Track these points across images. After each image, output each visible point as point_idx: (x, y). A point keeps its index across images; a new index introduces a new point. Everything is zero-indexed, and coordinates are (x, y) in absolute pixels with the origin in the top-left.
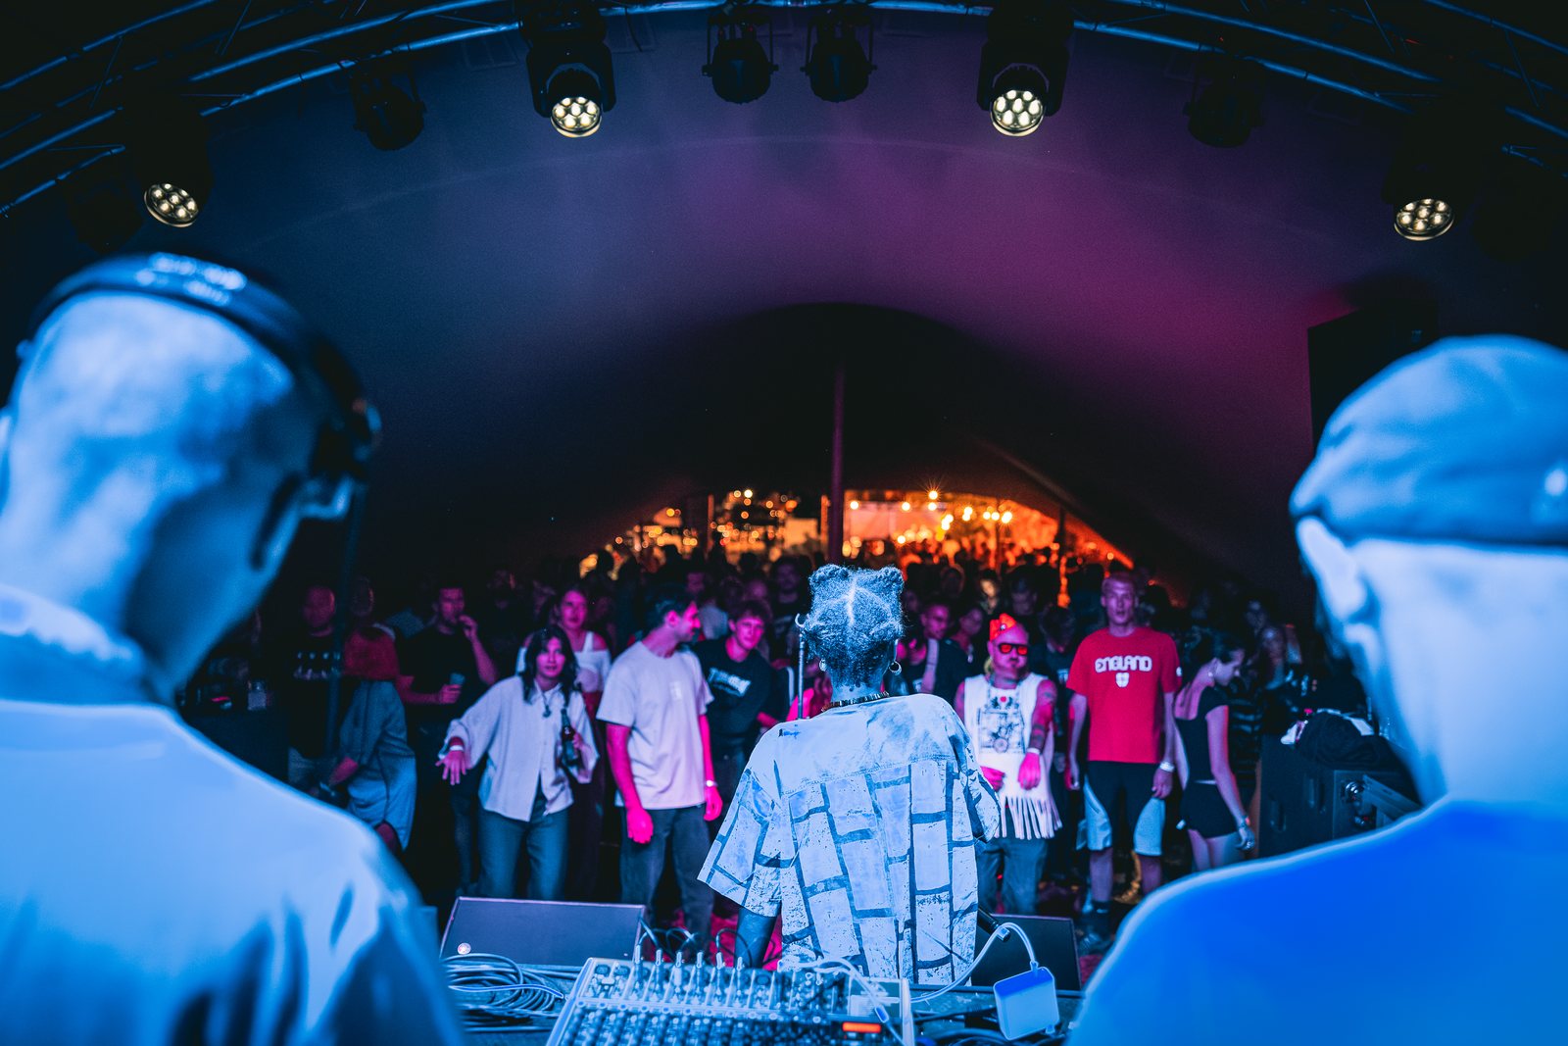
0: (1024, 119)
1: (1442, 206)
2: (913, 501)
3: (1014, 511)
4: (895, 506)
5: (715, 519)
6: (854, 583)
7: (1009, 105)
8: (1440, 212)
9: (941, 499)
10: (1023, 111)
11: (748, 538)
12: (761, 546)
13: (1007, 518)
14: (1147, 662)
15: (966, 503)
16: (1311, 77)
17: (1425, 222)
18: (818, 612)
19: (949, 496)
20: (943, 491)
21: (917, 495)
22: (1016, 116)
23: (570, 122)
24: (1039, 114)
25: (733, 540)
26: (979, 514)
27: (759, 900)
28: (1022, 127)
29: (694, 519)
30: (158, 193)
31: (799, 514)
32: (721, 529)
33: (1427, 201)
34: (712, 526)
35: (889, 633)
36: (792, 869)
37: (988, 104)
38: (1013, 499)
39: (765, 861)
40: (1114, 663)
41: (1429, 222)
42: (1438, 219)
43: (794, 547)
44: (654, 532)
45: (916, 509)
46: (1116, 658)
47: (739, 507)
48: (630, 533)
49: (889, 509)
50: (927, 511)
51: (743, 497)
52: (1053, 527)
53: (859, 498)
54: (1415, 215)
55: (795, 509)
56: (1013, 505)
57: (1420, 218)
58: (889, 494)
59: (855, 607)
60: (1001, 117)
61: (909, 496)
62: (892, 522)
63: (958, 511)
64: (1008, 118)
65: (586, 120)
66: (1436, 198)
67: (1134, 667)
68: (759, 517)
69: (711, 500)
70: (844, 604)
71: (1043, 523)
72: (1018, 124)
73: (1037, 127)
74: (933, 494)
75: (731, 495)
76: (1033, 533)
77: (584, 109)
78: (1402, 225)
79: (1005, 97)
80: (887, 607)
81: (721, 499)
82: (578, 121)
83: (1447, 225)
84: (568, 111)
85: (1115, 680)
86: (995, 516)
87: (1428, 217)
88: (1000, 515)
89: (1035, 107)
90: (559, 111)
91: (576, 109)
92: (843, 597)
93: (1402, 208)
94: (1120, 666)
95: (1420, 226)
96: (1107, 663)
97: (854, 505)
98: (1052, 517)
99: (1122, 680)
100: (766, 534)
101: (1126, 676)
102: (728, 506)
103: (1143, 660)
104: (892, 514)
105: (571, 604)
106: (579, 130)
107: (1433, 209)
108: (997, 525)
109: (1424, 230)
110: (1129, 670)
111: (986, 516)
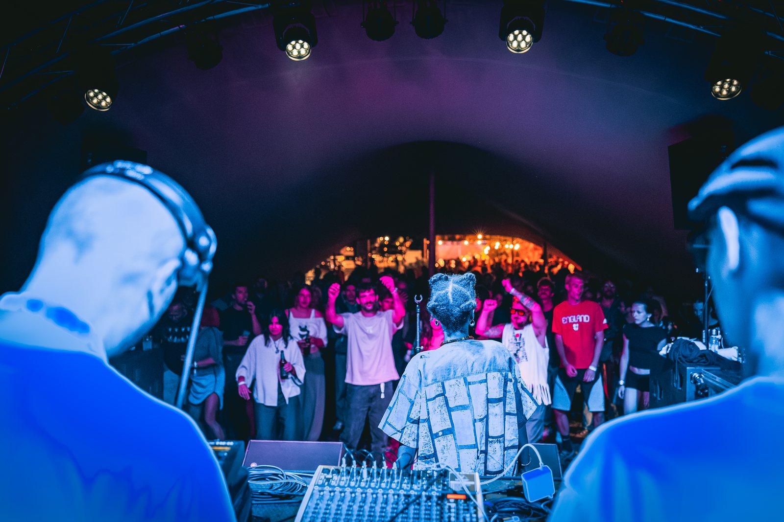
0: (523, 45)
1: (735, 82)
2: (470, 240)
3: (521, 244)
4: (461, 242)
5: (371, 252)
6: (451, 283)
7: (515, 37)
8: (735, 85)
9: (484, 239)
10: (522, 40)
11: (387, 261)
12: (393, 265)
13: (517, 247)
14: (587, 318)
15: (496, 240)
16: (667, 19)
17: (727, 91)
18: (434, 298)
19: (488, 237)
20: (484, 234)
21: (471, 236)
22: (519, 43)
23: (295, 53)
24: (530, 41)
25: (380, 262)
26: (503, 246)
27: (408, 439)
28: (522, 49)
29: (361, 251)
30: (92, 94)
31: (412, 248)
32: (374, 256)
33: (728, 80)
34: (369, 255)
35: (470, 306)
36: (426, 424)
37: (504, 38)
38: (520, 238)
39: (412, 421)
40: (572, 319)
41: (729, 90)
42: (733, 89)
43: (411, 264)
44: (340, 259)
45: (471, 244)
46: (571, 316)
47: (382, 245)
48: (328, 260)
49: (458, 244)
50: (477, 245)
51: (384, 240)
52: (540, 251)
53: (443, 239)
54: (722, 87)
55: (410, 245)
56: (520, 240)
57: (724, 89)
58: (457, 237)
59: (453, 295)
60: (512, 44)
61: (467, 238)
62: (459, 251)
63: (492, 244)
64: (515, 44)
65: (303, 52)
66: (732, 79)
67: (581, 321)
68: (393, 250)
69: (369, 242)
70: (447, 293)
71: (536, 249)
72: (520, 47)
73: (529, 48)
74: (480, 236)
75: (378, 239)
76: (530, 254)
77: (302, 46)
78: (715, 92)
79: (513, 34)
80: (468, 293)
81: (374, 241)
82: (299, 52)
83: (739, 91)
84: (294, 47)
85: (573, 327)
86: (511, 246)
87: (728, 88)
88: (513, 246)
89: (528, 38)
90: (290, 47)
91: (298, 46)
92: (447, 289)
93: (715, 84)
94: (574, 320)
95: (725, 92)
96: (568, 319)
97: (440, 243)
98: (541, 246)
99: (576, 327)
100: (396, 258)
101: (577, 325)
102: (377, 245)
103: (585, 317)
104: (459, 246)
105: (303, 295)
106: (300, 57)
107: (731, 84)
108: (512, 251)
109: (727, 95)
110: (578, 322)
111: (507, 246)
